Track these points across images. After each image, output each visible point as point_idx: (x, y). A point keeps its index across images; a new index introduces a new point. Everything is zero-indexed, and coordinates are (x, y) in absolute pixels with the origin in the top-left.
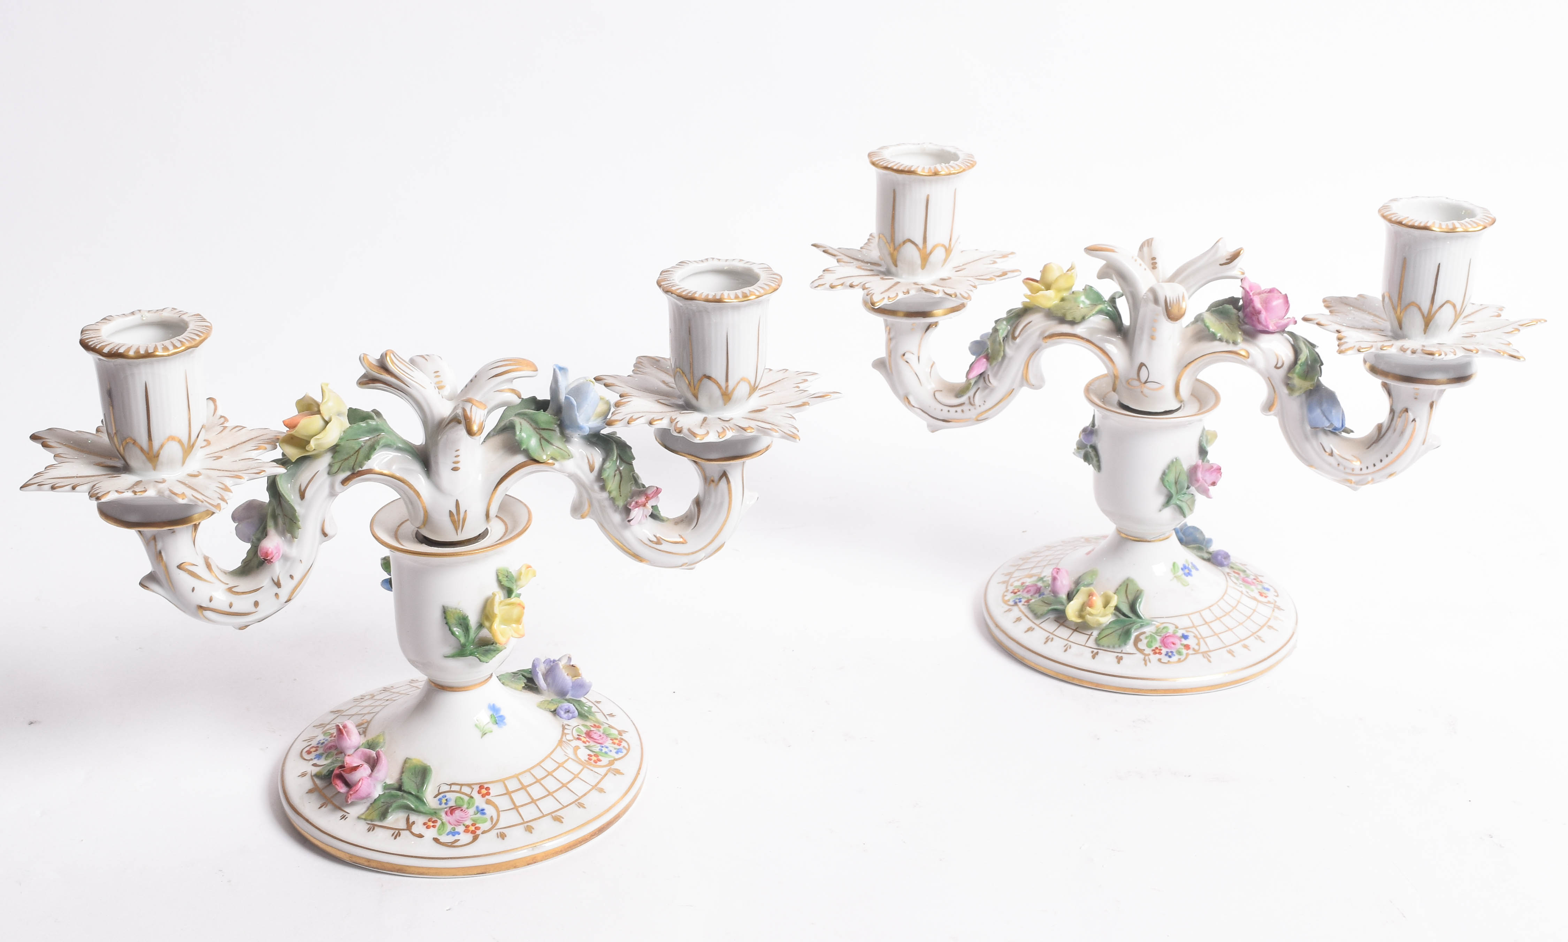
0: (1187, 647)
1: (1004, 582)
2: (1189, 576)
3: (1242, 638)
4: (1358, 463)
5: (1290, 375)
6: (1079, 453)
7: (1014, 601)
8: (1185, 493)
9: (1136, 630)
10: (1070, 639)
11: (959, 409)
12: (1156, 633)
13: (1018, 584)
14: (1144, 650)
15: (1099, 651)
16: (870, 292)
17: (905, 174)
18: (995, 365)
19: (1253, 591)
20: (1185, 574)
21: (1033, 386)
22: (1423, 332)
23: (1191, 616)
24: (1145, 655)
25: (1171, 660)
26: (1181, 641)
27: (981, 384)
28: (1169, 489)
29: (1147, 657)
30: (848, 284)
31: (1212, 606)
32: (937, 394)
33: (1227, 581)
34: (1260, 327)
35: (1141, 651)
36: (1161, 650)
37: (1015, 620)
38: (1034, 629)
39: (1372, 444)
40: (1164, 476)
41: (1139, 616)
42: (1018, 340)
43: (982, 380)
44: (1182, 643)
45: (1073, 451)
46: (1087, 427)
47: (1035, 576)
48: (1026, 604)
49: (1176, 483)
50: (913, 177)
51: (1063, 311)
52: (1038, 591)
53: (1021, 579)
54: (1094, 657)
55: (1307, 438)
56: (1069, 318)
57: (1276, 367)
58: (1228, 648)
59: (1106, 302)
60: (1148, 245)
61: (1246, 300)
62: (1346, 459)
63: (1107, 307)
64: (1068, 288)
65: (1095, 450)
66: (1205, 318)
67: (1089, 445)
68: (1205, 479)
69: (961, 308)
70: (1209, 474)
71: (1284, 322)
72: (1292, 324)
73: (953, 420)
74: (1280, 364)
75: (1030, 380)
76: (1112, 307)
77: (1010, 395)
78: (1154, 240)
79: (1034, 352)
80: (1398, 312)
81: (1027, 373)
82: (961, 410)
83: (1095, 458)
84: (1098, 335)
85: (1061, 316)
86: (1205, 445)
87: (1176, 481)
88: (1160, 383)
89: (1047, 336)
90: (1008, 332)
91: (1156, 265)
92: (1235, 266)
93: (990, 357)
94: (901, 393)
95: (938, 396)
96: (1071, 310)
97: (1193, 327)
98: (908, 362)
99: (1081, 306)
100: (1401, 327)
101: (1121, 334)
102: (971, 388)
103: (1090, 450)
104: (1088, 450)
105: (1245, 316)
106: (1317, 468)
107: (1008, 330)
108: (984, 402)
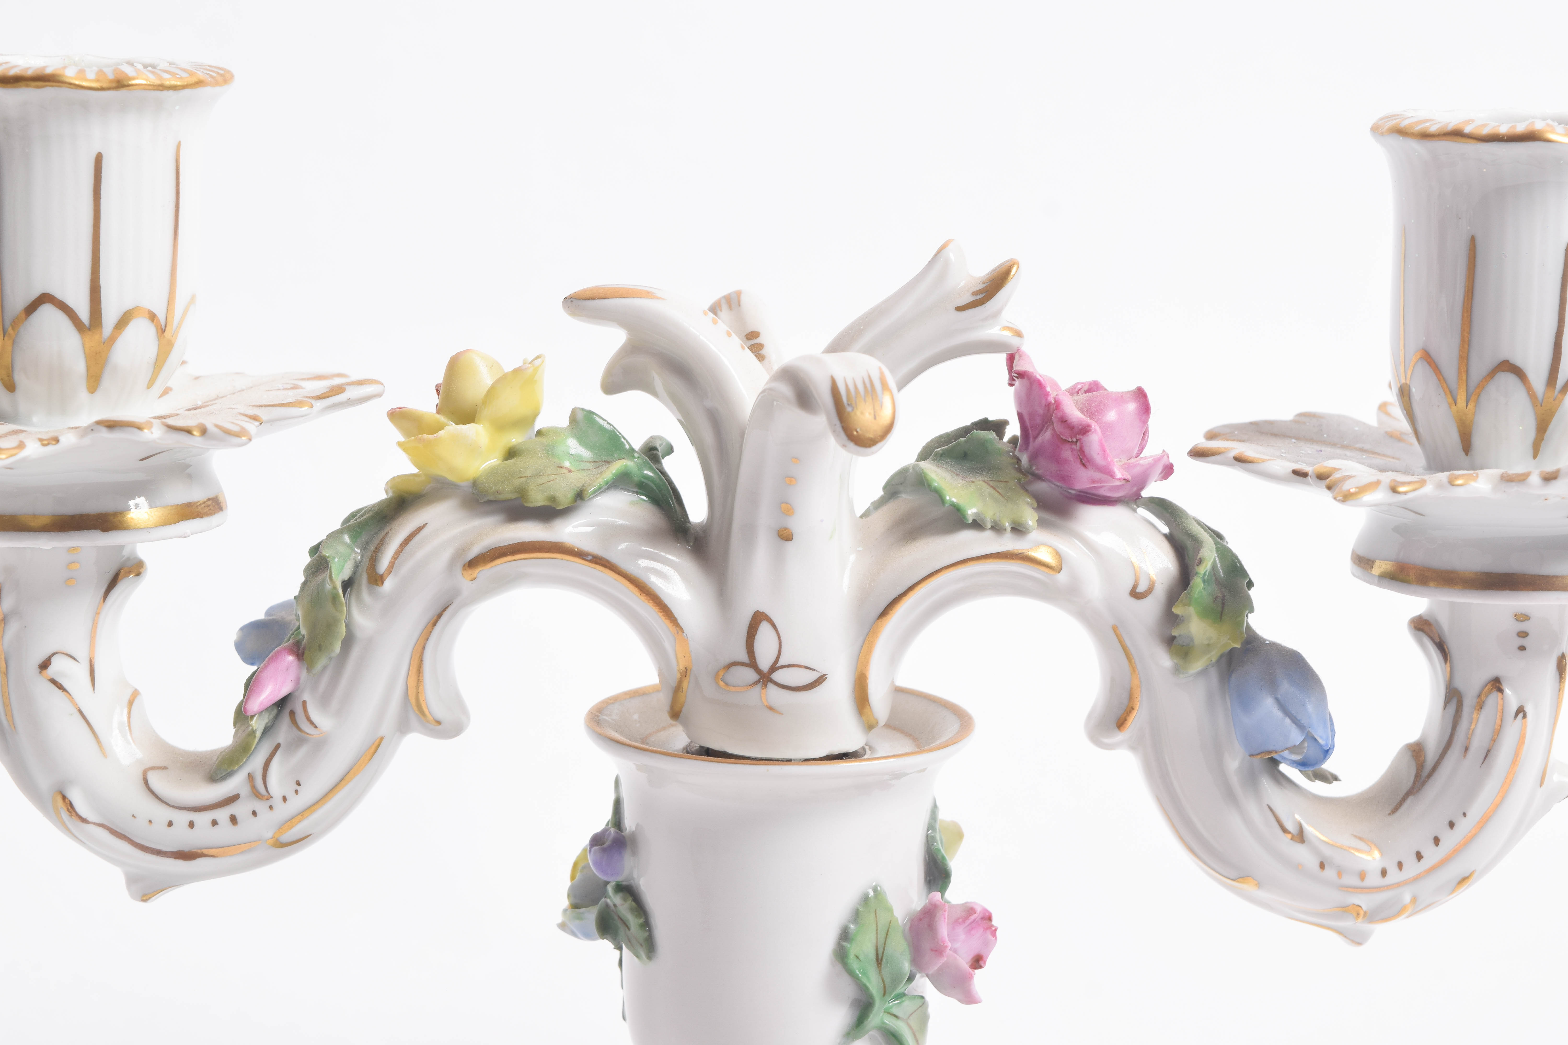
4: (1376, 854)
5: (1177, 610)
6: (579, 918)
8: (903, 995)
11: (222, 815)
17: (27, 86)
18: (325, 668)
21: (439, 723)
22: (1531, 452)
27: (283, 733)
28: (865, 980)
32: (155, 780)
34: (1083, 479)
39: (1404, 798)
40: (845, 944)
42: (388, 584)
43: (285, 722)
45: (560, 919)
46: (604, 832)
49: (879, 961)
50: (48, 92)
51: (517, 482)
55: (1230, 796)
56: (537, 499)
57: (1135, 594)
59: (633, 456)
60: (730, 307)
61: (1032, 415)
62: (1341, 848)
63: (640, 468)
64: (526, 421)
65: (630, 899)
66: (925, 470)
67: (610, 889)
68: (955, 951)
69: (208, 506)
70: (962, 937)
71: (1143, 465)
72: (1161, 473)
73: (205, 852)
74: (1141, 589)
75: (428, 709)
76: (655, 473)
77: (370, 760)
78: (743, 298)
79: (439, 616)
80: (1459, 401)
81: (417, 687)
82: (230, 817)
83: (634, 922)
84: (623, 546)
85: (511, 500)
86: (940, 857)
87: (877, 959)
88: (813, 670)
89: (473, 564)
90: (357, 566)
91: (761, 350)
92: (996, 315)
93: (306, 652)
94: (45, 784)
95: (157, 781)
96: (540, 481)
97: (885, 509)
98: (60, 687)
99: (566, 468)
100: (1467, 445)
101: (688, 542)
102: (255, 748)
103: (615, 906)
104: (607, 905)
105: (1033, 458)
106: (1259, 885)
107: (356, 562)
108: (297, 788)
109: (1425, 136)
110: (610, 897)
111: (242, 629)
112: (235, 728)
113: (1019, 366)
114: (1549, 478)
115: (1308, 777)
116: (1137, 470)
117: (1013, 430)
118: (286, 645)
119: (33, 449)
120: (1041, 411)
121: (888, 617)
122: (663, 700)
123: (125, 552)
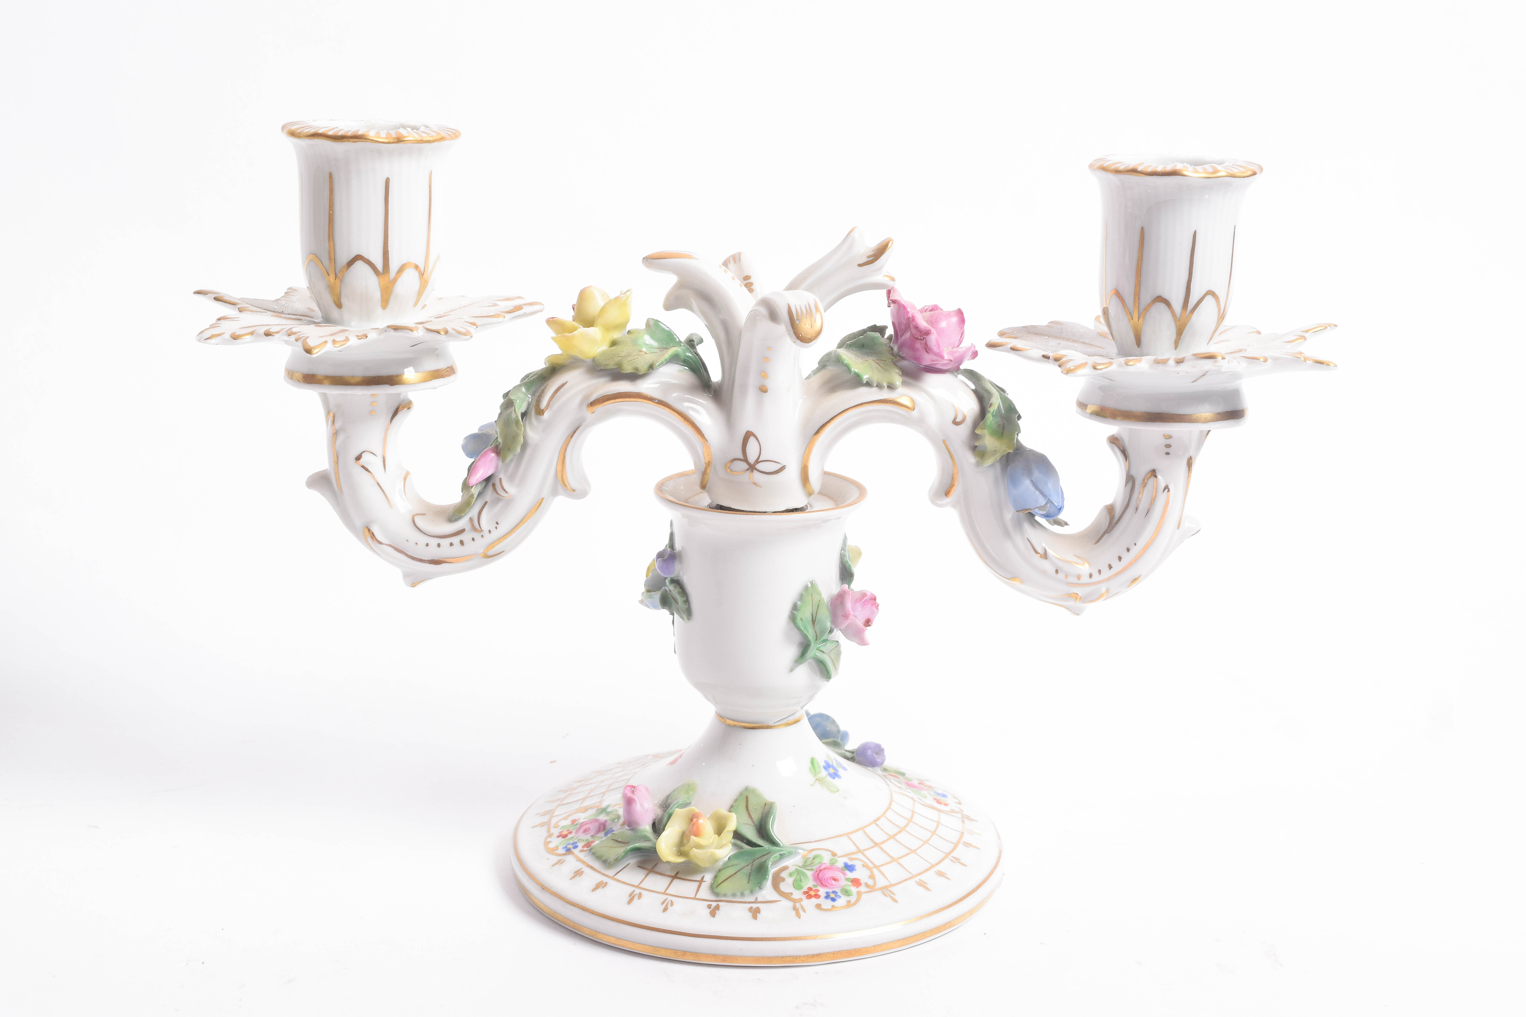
0: (856, 882)
1: (542, 825)
2: (836, 778)
3: (933, 862)
4: (1087, 565)
5: (977, 432)
6: (651, 597)
7: (566, 847)
8: (827, 640)
9: (775, 863)
10: (669, 891)
11: (456, 540)
12: (804, 866)
13: (568, 822)
14: (792, 894)
15: (720, 903)
16: (301, 336)
17: (348, 141)
18: (512, 460)
19: (926, 797)
20: (830, 775)
21: (574, 491)
22: (1173, 346)
23: (851, 836)
24: (795, 901)
25: (835, 904)
26: (845, 874)
27: (489, 495)
28: (805, 632)
29: (798, 905)
30: (262, 330)
31: (878, 819)
32: (419, 521)
33: (888, 785)
34: (927, 359)
35: (787, 896)
36: (818, 891)
37: (572, 875)
38: (606, 883)
39: (1103, 536)
40: (794, 612)
41: (773, 843)
42: (546, 415)
43: (490, 490)
44: (847, 877)
45: (640, 598)
46: (664, 550)
47: (591, 808)
48: (585, 849)
49: (813, 622)
50: (360, 145)
51: (617, 359)
52: (602, 829)
53: (568, 816)
54: (713, 914)
55: (1007, 533)
56: (628, 369)
57: (955, 423)
58: (917, 879)
59: (681, 345)
60: (734, 262)
61: (899, 324)
62: (1067, 562)
63: (684, 352)
64: (622, 326)
65: (679, 587)
66: (840, 354)
67: (667, 581)
68: (856, 617)
69: (448, 371)
70: (860, 609)
71: (960, 352)
72: (971, 356)
73: (446, 560)
74: (958, 420)
75: (568, 483)
76: (692, 354)
77: (536, 511)
78: (742, 256)
79: (574, 432)
80: (1134, 318)
81: (562, 471)
82: (460, 542)
83: (680, 599)
84: (675, 395)
85: (614, 369)
86: (848, 565)
87: (813, 621)
88: (778, 463)
89: (592, 404)
90: (529, 405)
91: (751, 287)
92: (880, 269)
93: (502, 452)
94: (359, 523)
96: (630, 359)
97: (819, 375)
98: (367, 470)
99: (644, 352)
100: (1138, 343)
101: (710, 393)
102: (473, 504)
103: (670, 591)
104: (666, 591)
105: (900, 347)
106: (1022, 582)
107: (528, 402)
108: (497, 525)
109: (1117, 172)
110: (667, 586)
111: (466, 438)
112: (462, 493)
113: (893, 297)
114: (1179, 362)
115: (1050, 523)
116: (957, 355)
117: (890, 331)
118: (490, 447)
119: (353, 341)
120: (904, 322)
121: (820, 434)
122: (696, 479)
123: (402, 397)
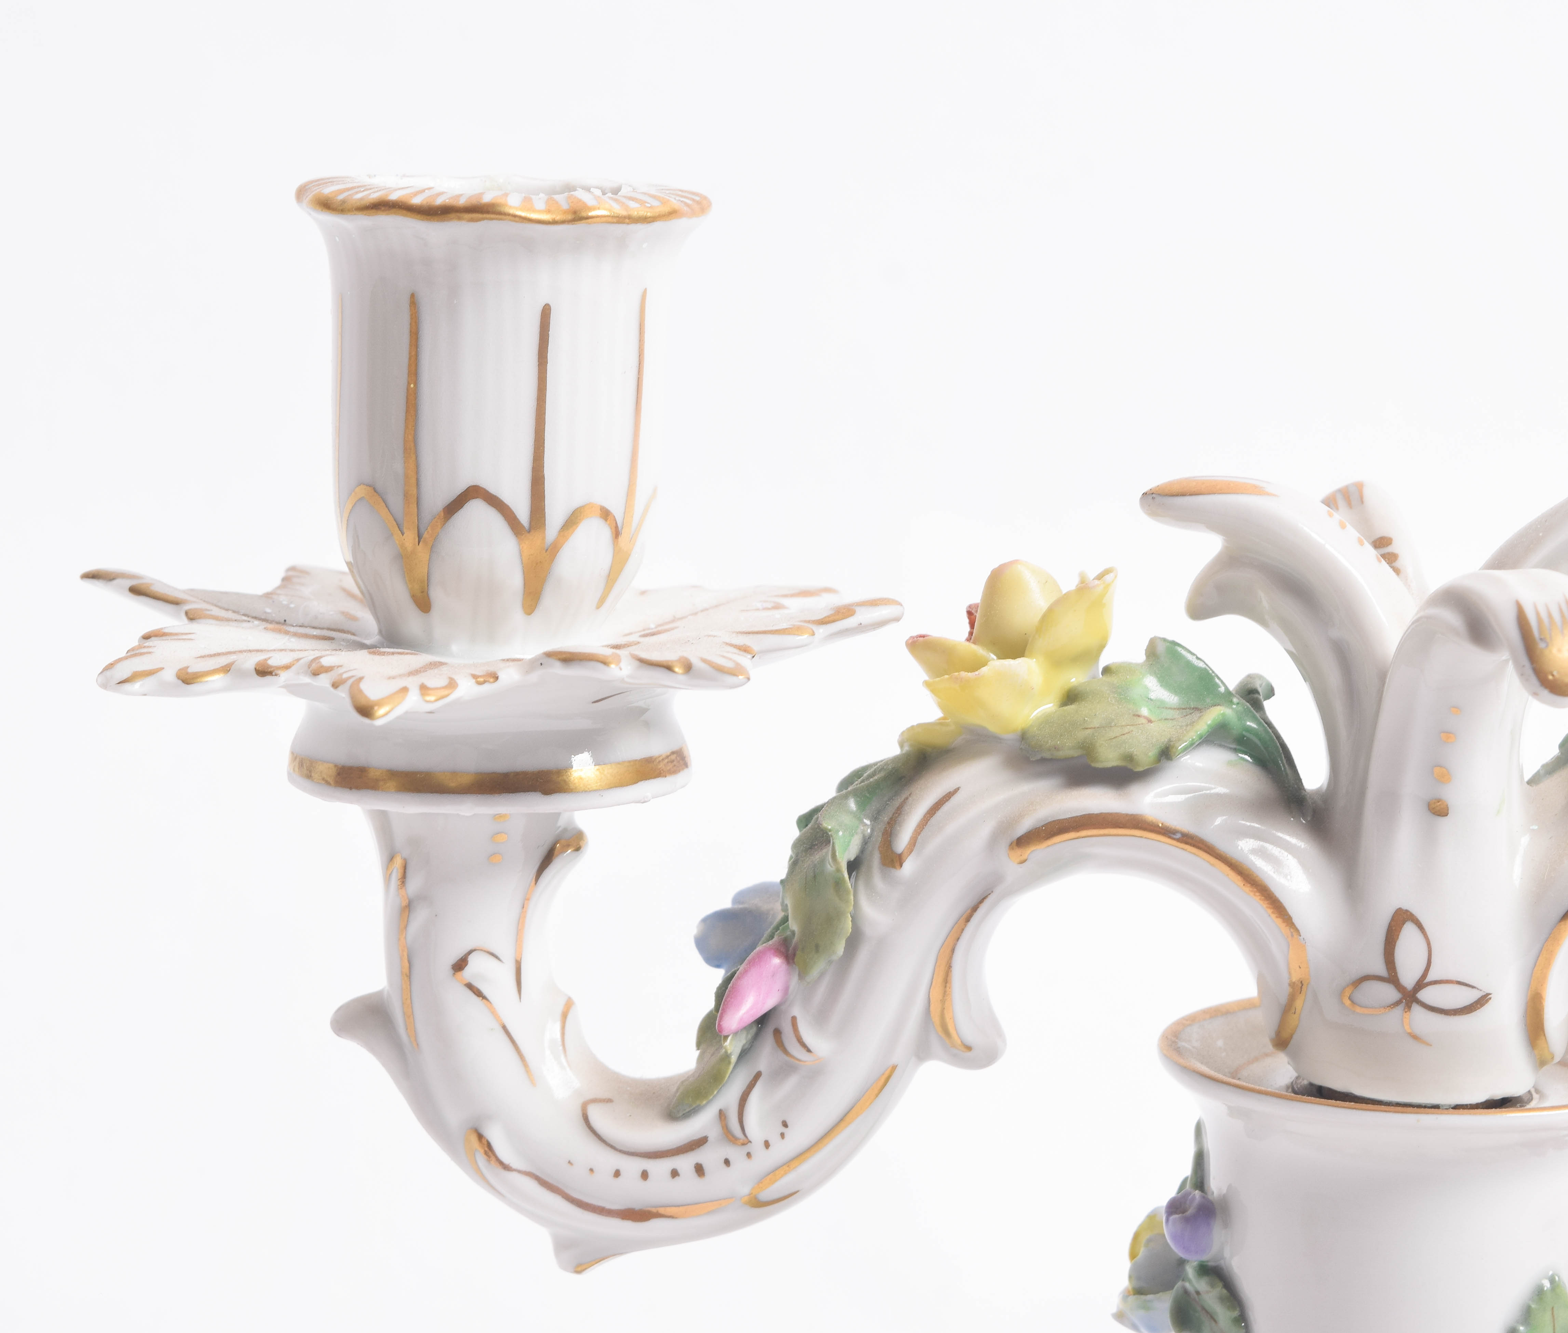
6: (1146, 1307)
11: (684, 1164)
16: (345, 676)
17: (459, 219)
18: (822, 975)
21: (969, 1048)
27: (766, 1058)
30: (250, 662)
32: (597, 1116)
42: (909, 867)
43: (768, 1044)
46: (1181, 1194)
50: (484, 227)
51: (1081, 735)
56: (1109, 758)
59: (1231, 702)
60: (1349, 504)
63: (1239, 718)
64: (1089, 655)
65: (1221, 1285)
67: (1190, 1271)
69: (672, 761)
73: (662, 1211)
75: (956, 1029)
76: (1259, 724)
77: (877, 1095)
78: (1367, 492)
79: (975, 909)
81: (943, 1001)
82: (695, 1167)
83: (1223, 1315)
84: (1218, 821)
85: (1073, 758)
88: (1473, 987)
89: (1023, 841)
90: (866, 842)
91: (1395, 561)
93: (798, 953)
94: (455, 1118)
95: (599, 1118)
96: (1112, 734)
97: (1563, 774)
98: (479, 994)
99: (1145, 718)
101: (1302, 815)
102: (729, 1077)
103: (1198, 1293)
104: (1186, 1292)
107: (864, 836)
108: (784, 1130)
110: (1190, 1281)
111: (705, 920)
112: (698, 1049)
118: (769, 943)
119: (466, 688)
122: (1263, 1021)
123: (562, 823)
